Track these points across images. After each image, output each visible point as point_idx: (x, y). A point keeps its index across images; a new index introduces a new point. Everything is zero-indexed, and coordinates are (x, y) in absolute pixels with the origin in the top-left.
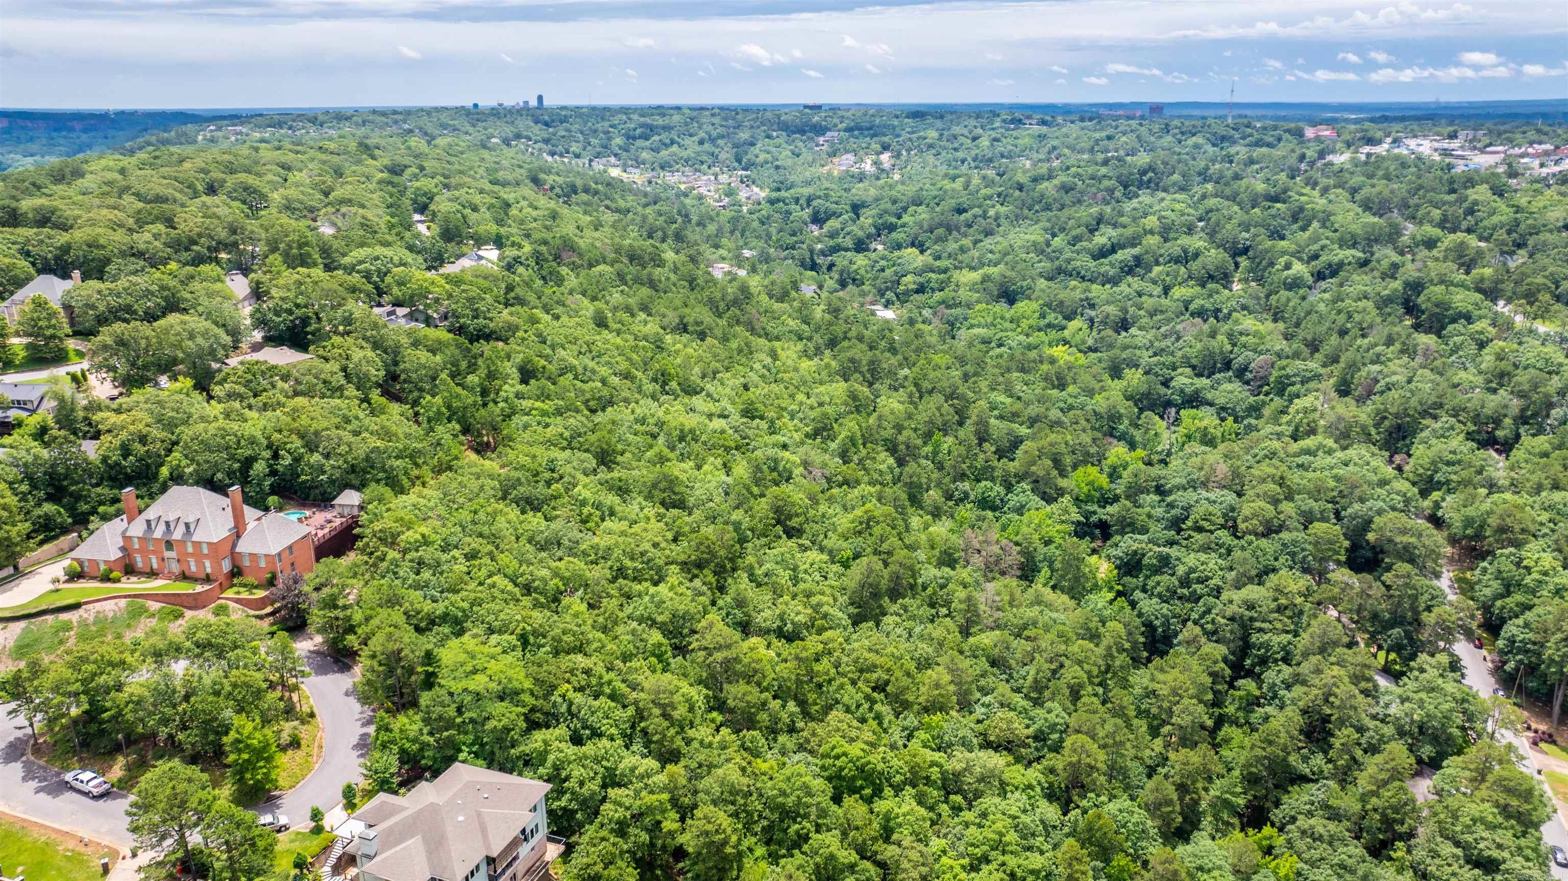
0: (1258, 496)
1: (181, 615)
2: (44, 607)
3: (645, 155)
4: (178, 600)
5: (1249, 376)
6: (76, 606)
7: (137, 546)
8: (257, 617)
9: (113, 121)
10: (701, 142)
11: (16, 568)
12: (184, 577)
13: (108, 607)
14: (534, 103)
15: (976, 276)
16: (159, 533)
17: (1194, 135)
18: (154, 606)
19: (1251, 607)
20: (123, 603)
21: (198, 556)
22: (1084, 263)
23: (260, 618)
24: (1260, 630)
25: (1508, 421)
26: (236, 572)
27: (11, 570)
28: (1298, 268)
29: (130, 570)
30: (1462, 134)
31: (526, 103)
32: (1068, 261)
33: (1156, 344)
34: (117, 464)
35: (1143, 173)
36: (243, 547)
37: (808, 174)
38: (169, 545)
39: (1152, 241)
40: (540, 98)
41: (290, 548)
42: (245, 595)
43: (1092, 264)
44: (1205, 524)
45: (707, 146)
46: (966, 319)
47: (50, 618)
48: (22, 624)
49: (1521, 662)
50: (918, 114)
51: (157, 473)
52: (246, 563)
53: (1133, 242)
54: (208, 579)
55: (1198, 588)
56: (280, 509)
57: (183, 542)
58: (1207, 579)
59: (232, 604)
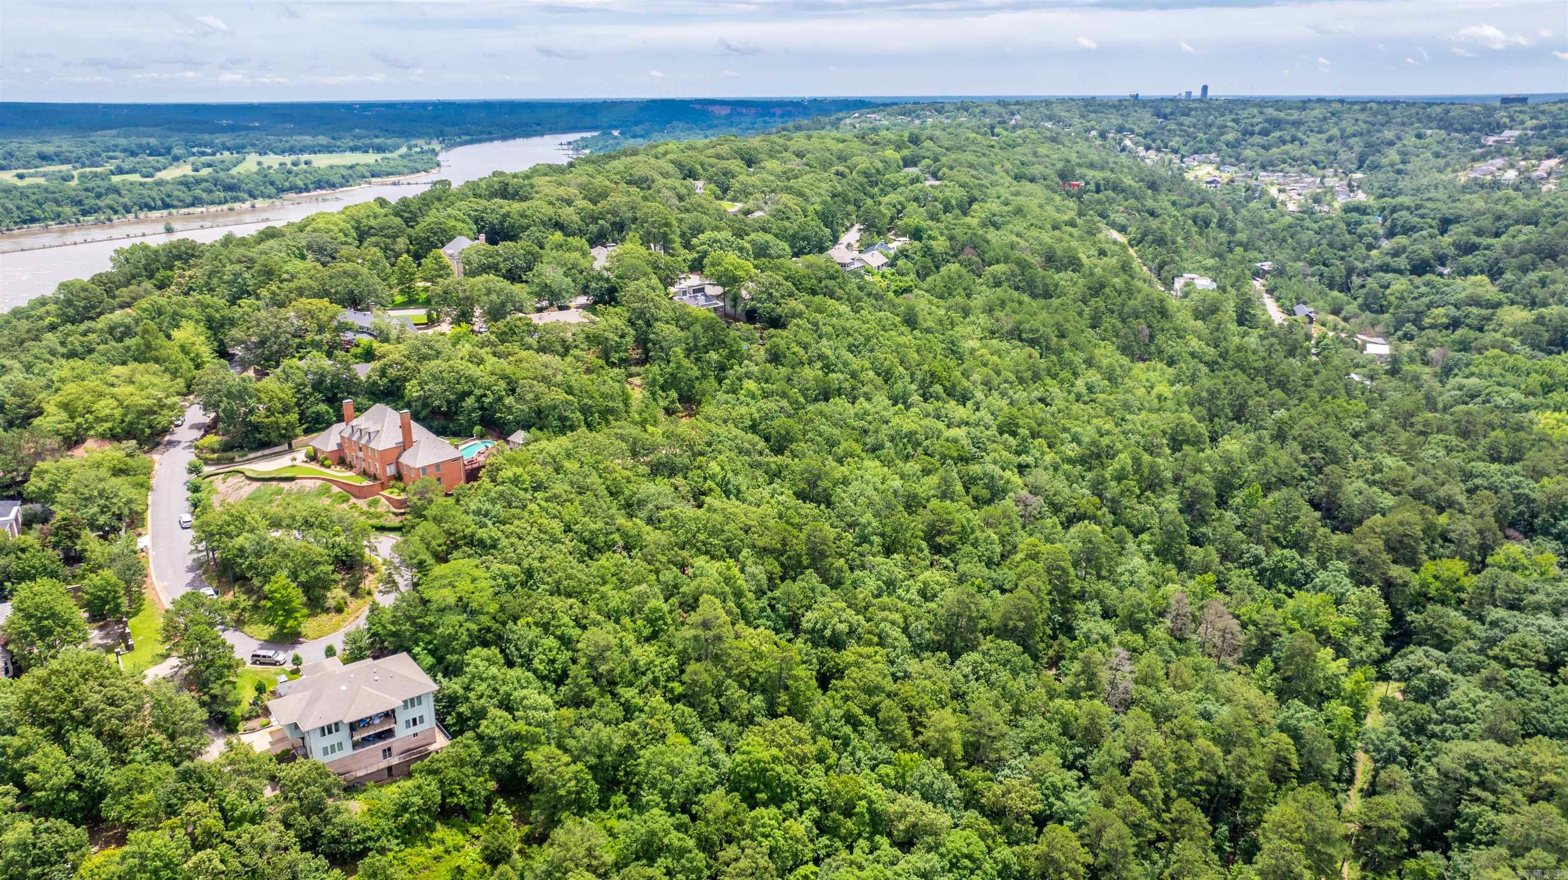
1: (347, 501)
2: (279, 476)
4: (351, 489)
6: (292, 479)
7: (345, 444)
9: (805, 107)
10: (1329, 140)
11: (290, 445)
12: (363, 473)
13: (311, 484)
14: (1197, 93)
16: (356, 437)
18: (335, 489)
19: (1474, 766)
21: (373, 459)
23: (396, 514)
26: (399, 477)
27: (286, 446)
29: (342, 461)
31: (1189, 93)
36: (405, 459)
38: (360, 447)
40: (1205, 89)
41: (437, 466)
42: (394, 496)
46: (1467, 365)
47: (274, 483)
48: (258, 484)
52: (404, 471)
54: (375, 478)
56: (481, 437)
57: (366, 447)
59: (383, 500)
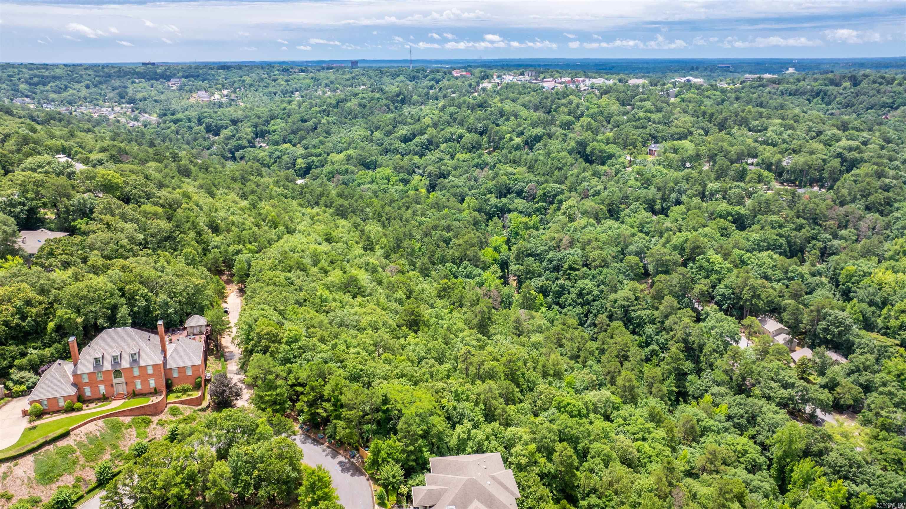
0: (594, 248)
2: (41, 441)
3: (52, 95)
4: (142, 411)
5: (524, 194)
6: (66, 434)
7: (86, 380)
8: (200, 410)
10: (88, 87)
12: (135, 394)
13: (91, 427)
15: (342, 156)
16: (107, 366)
17: (399, 76)
20: (101, 423)
21: (144, 376)
22: (398, 145)
24: (633, 310)
25: (658, 201)
26: (170, 383)
28: (517, 140)
29: (82, 399)
30: (526, 73)
32: (390, 144)
33: (468, 183)
34: (18, 325)
35: (398, 96)
36: (172, 364)
37: (183, 103)
38: (118, 373)
39: (431, 131)
42: (185, 398)
43: (403, 145)
44: (576, 266)
45: (93, 90)
46: (354, 180)
49: (730, 304)
50: (225, 67)
51: (45, 328)
52: (175, 375)
53: (422, 132)
54: (155, 392)
55: (590, 297)
57: (130, 369)
58: (592, 291)
59: (179, 406)
